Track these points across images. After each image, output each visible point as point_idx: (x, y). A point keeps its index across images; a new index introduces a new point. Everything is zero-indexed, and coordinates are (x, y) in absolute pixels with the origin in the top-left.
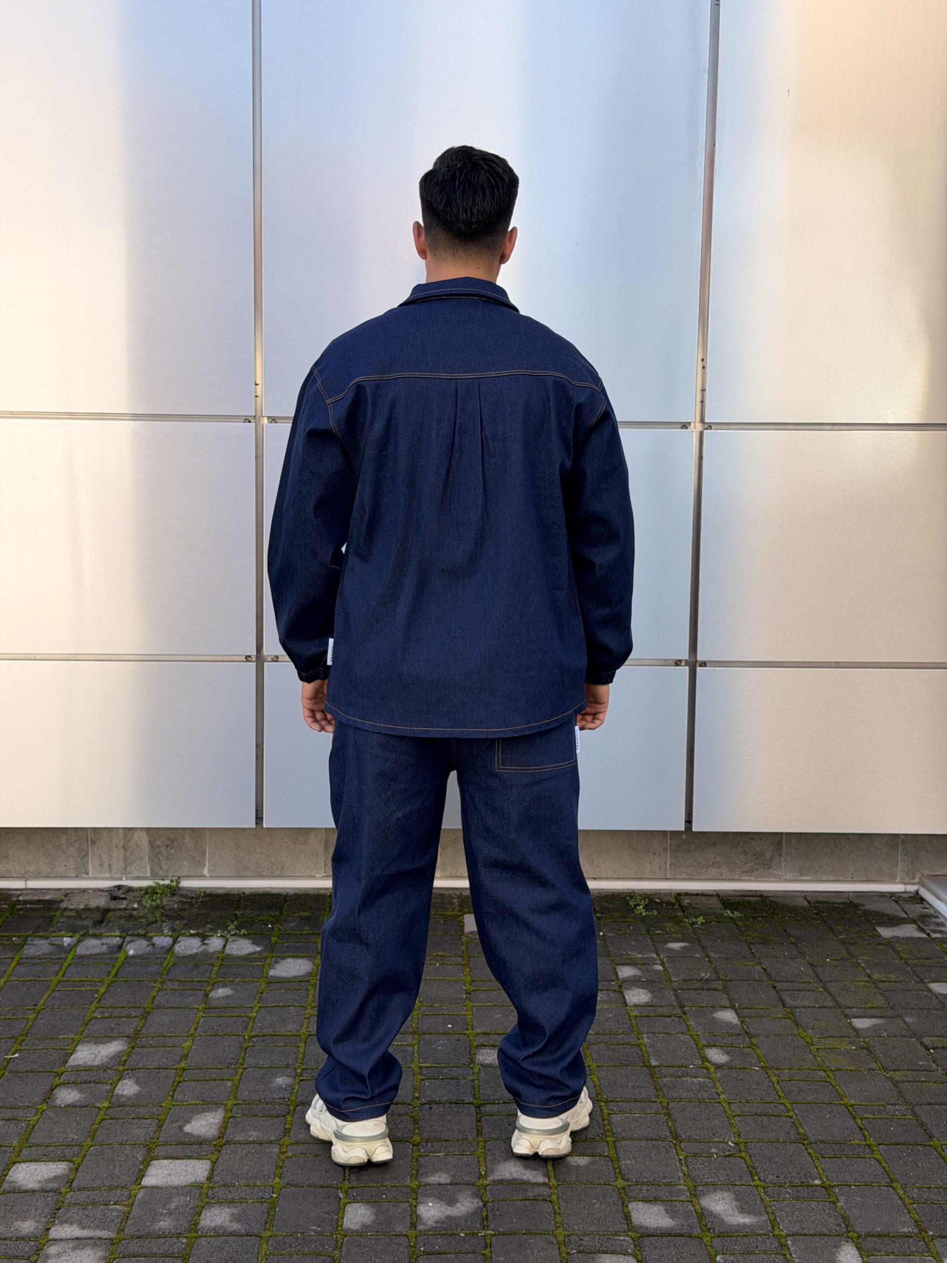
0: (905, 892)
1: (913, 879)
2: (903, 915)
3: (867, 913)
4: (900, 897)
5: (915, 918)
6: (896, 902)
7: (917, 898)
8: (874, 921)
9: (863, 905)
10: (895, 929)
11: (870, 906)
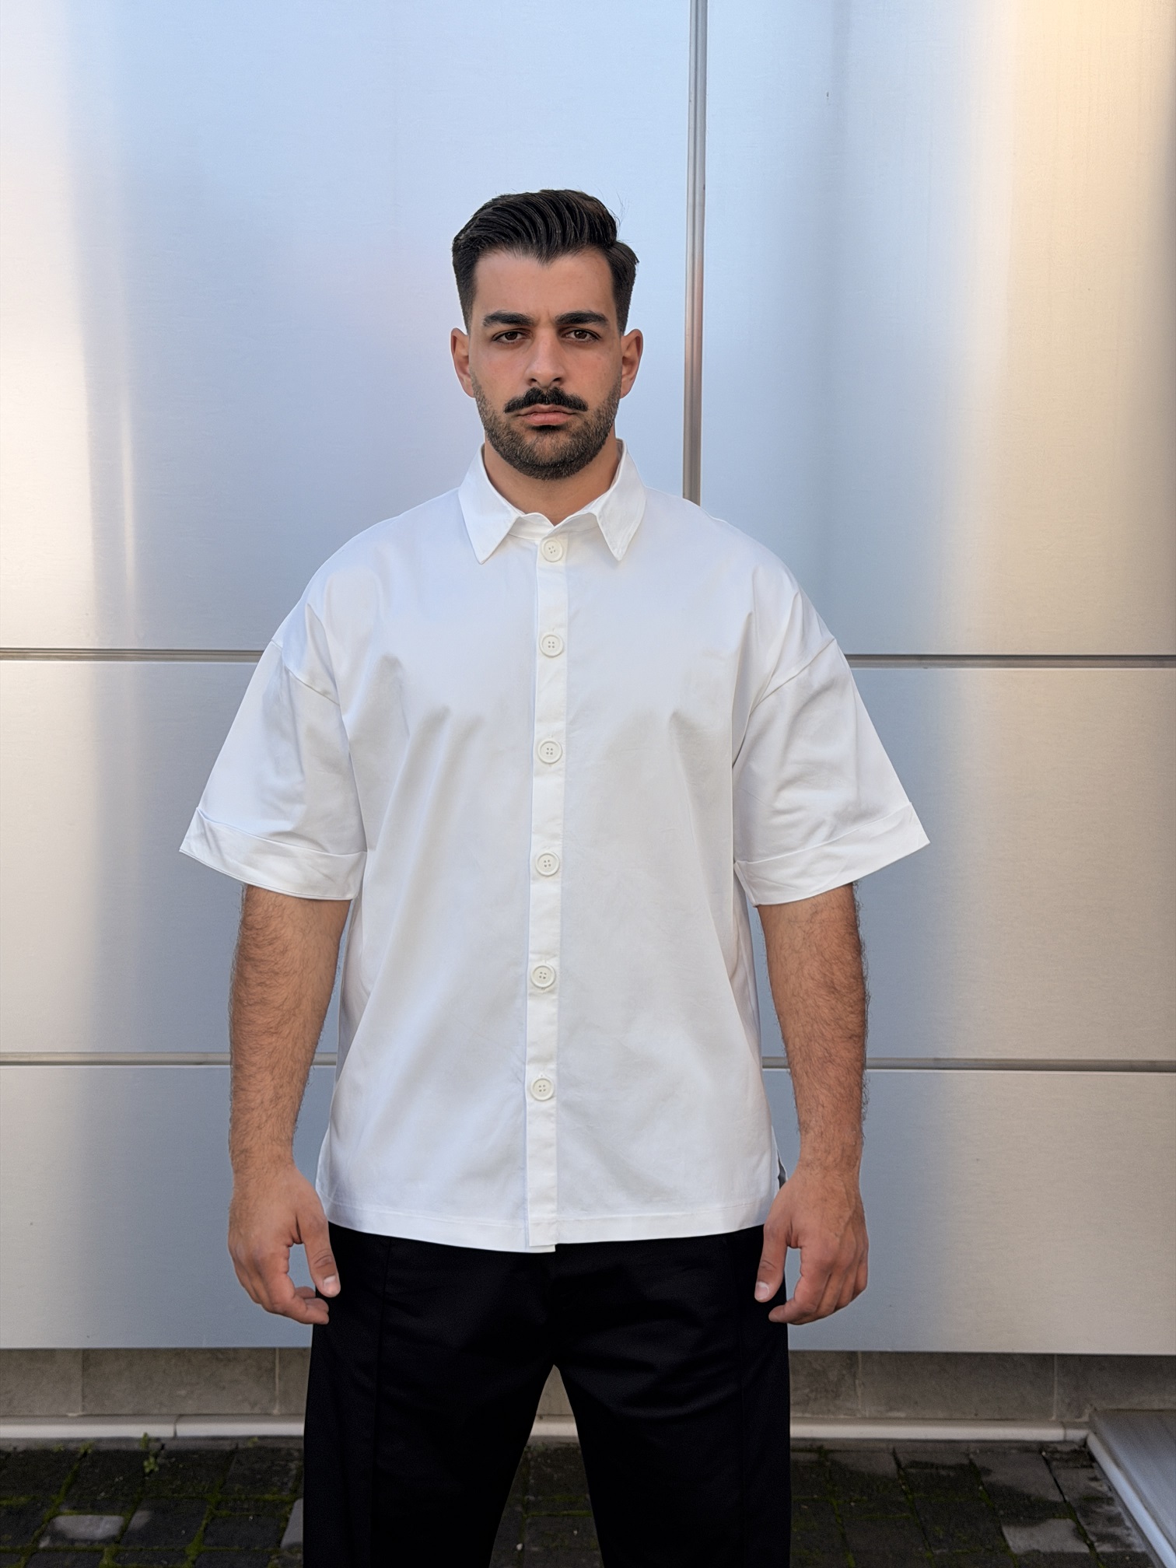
0: (1064, 1442)
1: (1079, 1417)
2: (1054, 1496)
3: (993, 1491)
4: (1056, 1451)
5: (1074, 1505)
6: (1047, 1462)
7: (1082, 1456)
8: (1002, 1512)
9: (988, 1472)
10: (1035, 1530)
11: (1002, 1475)
